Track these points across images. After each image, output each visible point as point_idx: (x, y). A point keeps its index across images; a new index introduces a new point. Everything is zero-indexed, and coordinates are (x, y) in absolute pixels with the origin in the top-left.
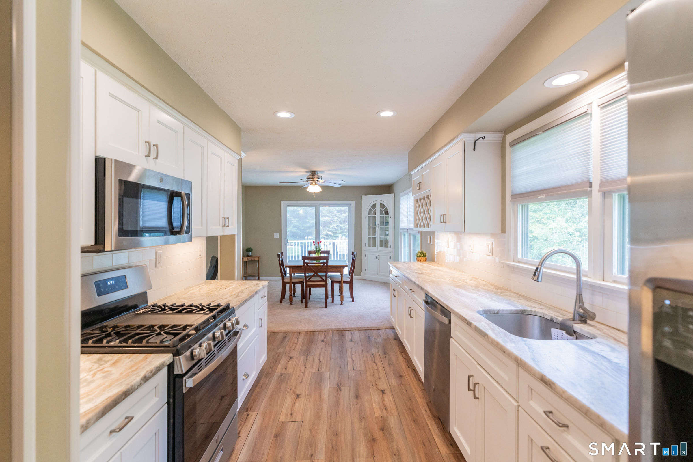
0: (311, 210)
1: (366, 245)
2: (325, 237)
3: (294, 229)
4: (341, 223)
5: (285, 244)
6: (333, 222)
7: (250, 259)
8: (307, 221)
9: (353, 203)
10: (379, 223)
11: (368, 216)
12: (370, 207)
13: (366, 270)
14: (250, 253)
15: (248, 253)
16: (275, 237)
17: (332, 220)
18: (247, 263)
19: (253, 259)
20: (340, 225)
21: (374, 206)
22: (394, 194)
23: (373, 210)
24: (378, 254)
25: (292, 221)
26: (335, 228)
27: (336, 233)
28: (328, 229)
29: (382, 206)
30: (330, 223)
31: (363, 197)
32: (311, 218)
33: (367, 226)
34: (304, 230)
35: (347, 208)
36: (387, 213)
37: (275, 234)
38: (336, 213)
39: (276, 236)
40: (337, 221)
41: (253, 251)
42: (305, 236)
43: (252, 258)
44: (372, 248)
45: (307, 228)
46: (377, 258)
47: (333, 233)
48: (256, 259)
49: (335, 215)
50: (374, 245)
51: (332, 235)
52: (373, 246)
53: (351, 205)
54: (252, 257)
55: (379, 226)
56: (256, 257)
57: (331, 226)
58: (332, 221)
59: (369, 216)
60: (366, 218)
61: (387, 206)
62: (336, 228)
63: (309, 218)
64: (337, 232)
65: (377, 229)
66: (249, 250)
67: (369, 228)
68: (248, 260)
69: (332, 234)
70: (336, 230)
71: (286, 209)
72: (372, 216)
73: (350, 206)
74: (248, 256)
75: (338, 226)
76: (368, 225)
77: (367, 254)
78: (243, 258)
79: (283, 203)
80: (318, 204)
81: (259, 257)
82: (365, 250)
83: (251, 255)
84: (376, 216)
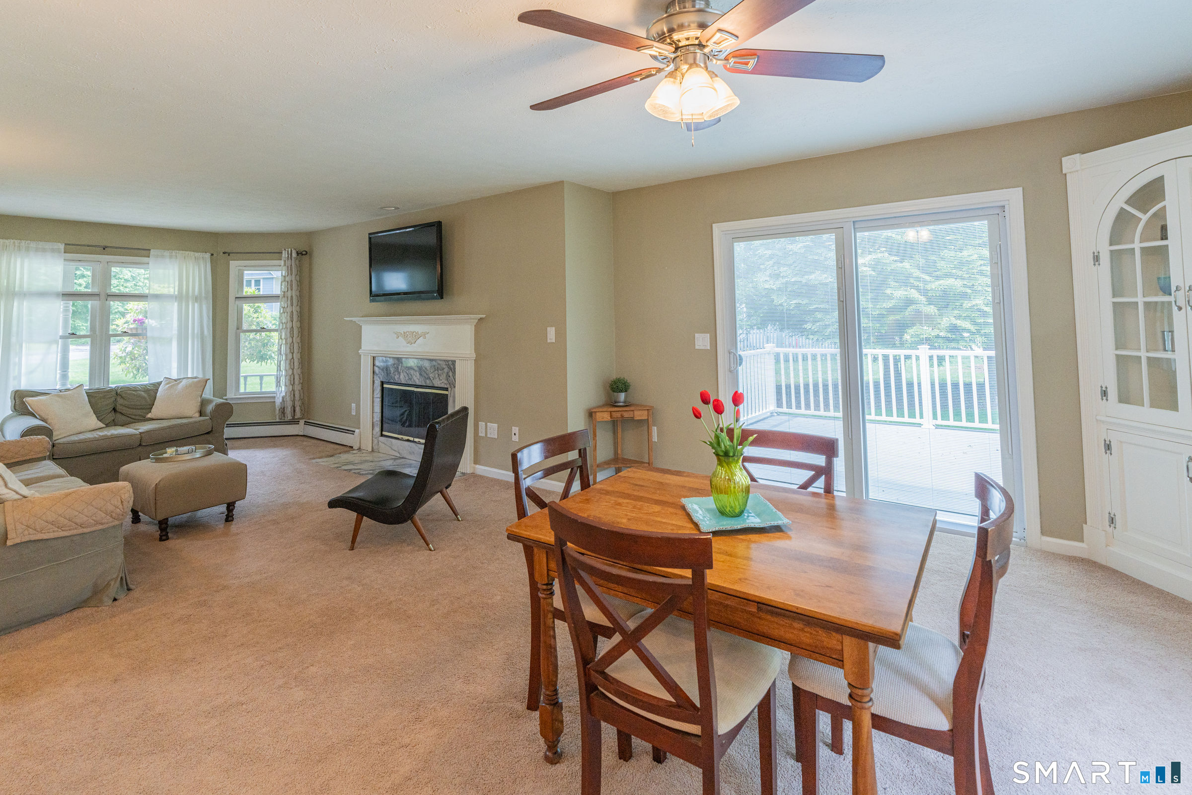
0: (896, 261)
1: (1104, 393)
2: (949, 335)
5: (730, 371)
7: (617, 415)
8: (888, 291)
9: (1012, 197)
11: (1114, 251)
12: (1120, 202)
13: (1112, 521)
14: (622, 396)
15: (615, 394)
16: (697, 347)
18: (619, 424)
19: (627, 415)
21: (1149, 194)
23: (1145, 218)
26: (979, 310)
28: (956, 312)
30: (964, 296)
31: (1070, 163)
32: (897, 284)
33: (1107, 300)
34: (882, 316)
35: (985, 223)
37: (697, 335)
39: (702, 341)
41: (630, 391)
43: (624, 413)
44: (1147, 414)
48: (640, 415)
52: (1152, 406)
53: (1003, 207)
54: (625, 409)
56: (641, 407)
57: (967, 304)
58: (969, 291)
59: (1115, 248)
63: (893, 284)
65: (1177, 315)
66: (618, 386)
67: (1119, 309)
68: (611, 416)
69: (973, 328)
71: (731, 251)
72: (1137, 246)
73: (997, 214)
74: (613, 404)
76: (1114, 296)
77: (1113, 438)
78: (594, 410)
79: (718, 229)
80: (846, 220)
81: (651, 407)
82: (1098, 418)
83: (625, 402)
84: (1167, 246)
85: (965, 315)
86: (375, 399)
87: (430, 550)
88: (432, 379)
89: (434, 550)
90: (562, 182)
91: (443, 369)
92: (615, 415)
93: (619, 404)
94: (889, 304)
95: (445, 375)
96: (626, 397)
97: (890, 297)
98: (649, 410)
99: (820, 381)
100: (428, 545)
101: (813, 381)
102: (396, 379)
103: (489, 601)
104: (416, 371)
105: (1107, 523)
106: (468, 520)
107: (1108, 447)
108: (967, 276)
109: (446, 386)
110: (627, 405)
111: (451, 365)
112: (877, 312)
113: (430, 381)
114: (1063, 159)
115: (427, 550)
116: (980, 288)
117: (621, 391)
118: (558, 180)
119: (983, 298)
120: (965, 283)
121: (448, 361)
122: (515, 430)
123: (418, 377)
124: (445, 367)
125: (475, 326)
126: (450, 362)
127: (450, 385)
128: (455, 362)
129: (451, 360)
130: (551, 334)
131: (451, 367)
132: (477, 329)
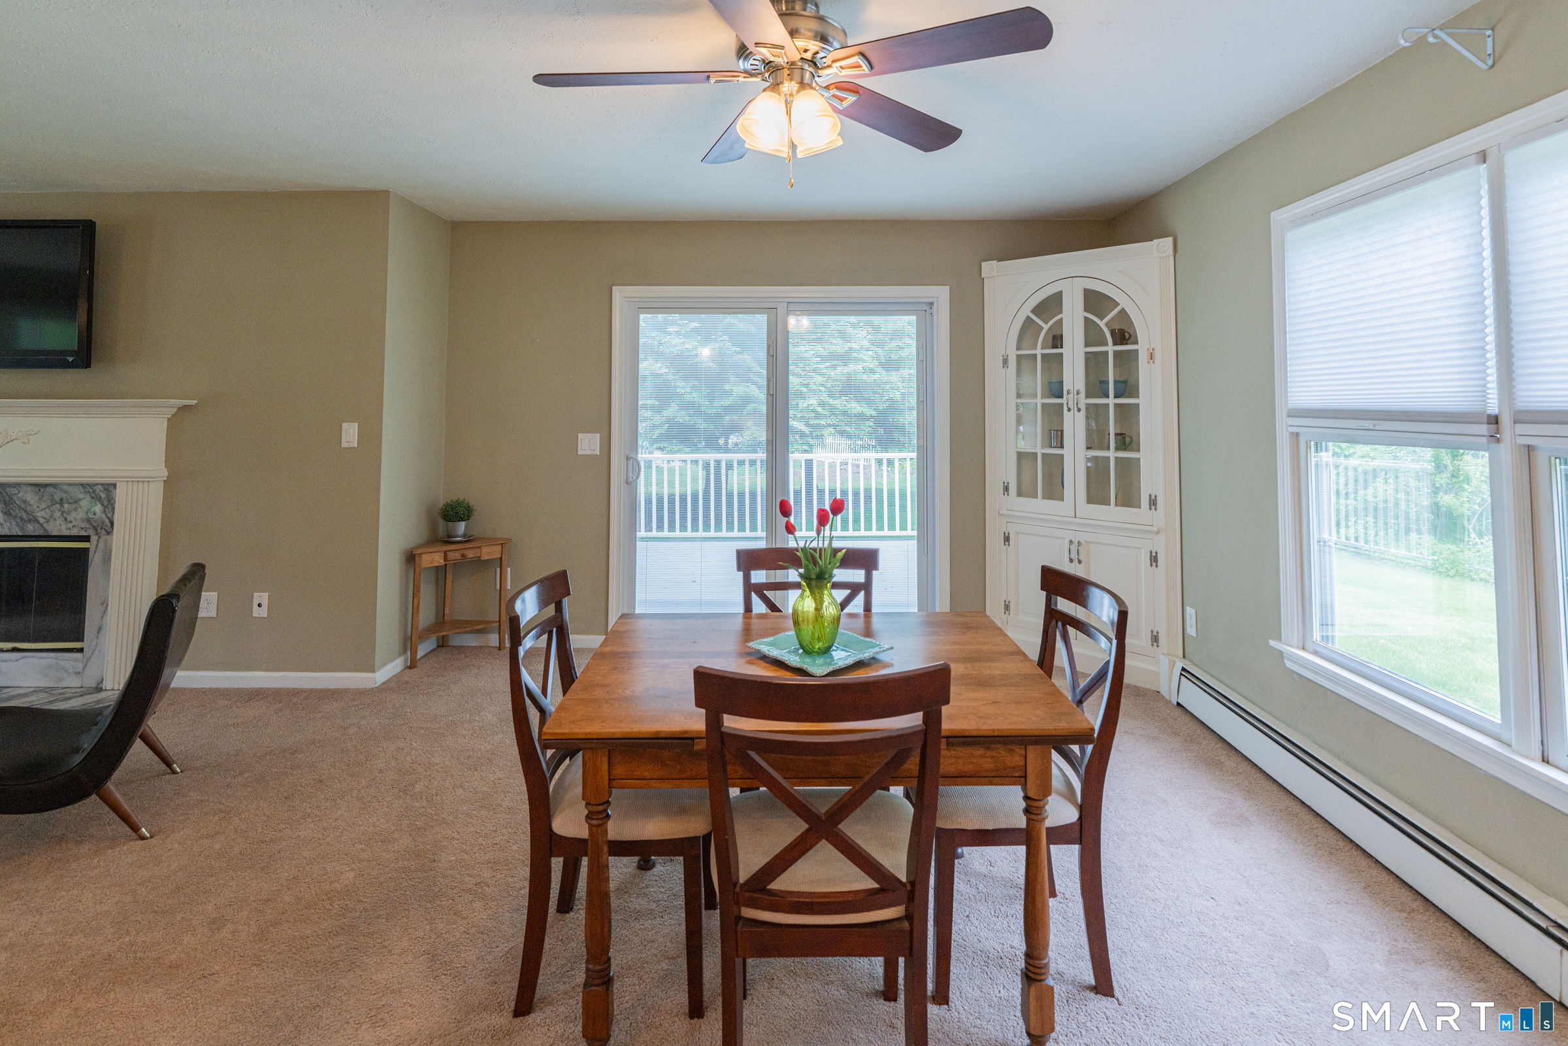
0: (737, 353)
1: (1006, 489)
3: (683, 413)
4: (831, 396)
5: (628, 483)
6: (810, 390)
7: (455, 556)
8: (727, 387)
9: (941, 295)
10: (1080, 384)
11: (1019, 357)
12: (1026, 311)
13: (1007, 608)
14: (461, 527)
15: (451, 524)
16: (580, 453)
17: (807, 385)
18: (455, 568)
19: (470, 554)
20: (831, 401)
21: (1051, 305)
22: (1170, 240)
23: (1046, 327)
24: (1082, 537)
25: (677, 387)
26: (814, 411)
27: (818, 426)
29: (1095, 301)
31: (988, 268)
32: (737, 379)
33: (1013, 401)
34: (717, 415)
35: (915, 317)
36: (1123, 336)
37: (581, 436)
38: (817, 363)
39: (589, 444)
40: (820, 388)
42: (718, 434)
43: (466, 552)
44: (1040, 505)
45: (728, 410)
46: (1074, 556)
47: (808, 425)
48: (489, 552)
49: (815, 371)
50: (1054, 489)
51: (808, 433)
52: (1044, 498)
53: (932, 304)
54: (467, 545)
55: (1083, 401)
56: (491, 541)
59: (1020, 352)
60: (1005, 362)
61: (1123, 302)
62: (819, 409)
63: (732, 378)
64: (823, 422)
65: (1067, 416)
66: (455, 512)
67: (1023, 409)
68: (445, 559)
70: (818, 416)
71: (636, 325)
72: (1039, 351)
73: (926, 310)
74: (446, 540)
75: (822, 404)
76: (1020, 398)
77: (1012, 529)
78: (420, 551)
79: (620, 294)
80: (780, 300)
81: (507, 539)
82: (1001, 512)
83: (464, 536)
84: (1062, 354)
85: (800, 415)
87: (143, 838)
88: (41, 521)
89: (151, 837)
90: (385, 194)
91: (76, 501)
92: (451, 556)
93: (454, 539)
94: (727, 402)
96: (466, 527)
97: (729, 394)
98: (504, 543)
99: (747, 491)
100: (135, 828)
101: (738, 489)
103: (337, 886)
105: (1003, 611)
106: (196, 768)
107: (1007, 539)
108: (803, 373)
110: (468, 539)
111: (104, 493)
112: (715, 411)
113: (38, 525)
114: (983, 264)
115: (136, 840)
116: (815, 387)
117: (462, 520)
118: (380, 186)
119: (817, 397)
120: (802, 381)
122: (262, 597)
124: (82, 496)
125: (169, 419)
126: (98, 489)
127: (96, 530)
128: (114, 485)
129: (102, 485)
130: (350, 434)
131: (103, 495)
132: (174, 425)
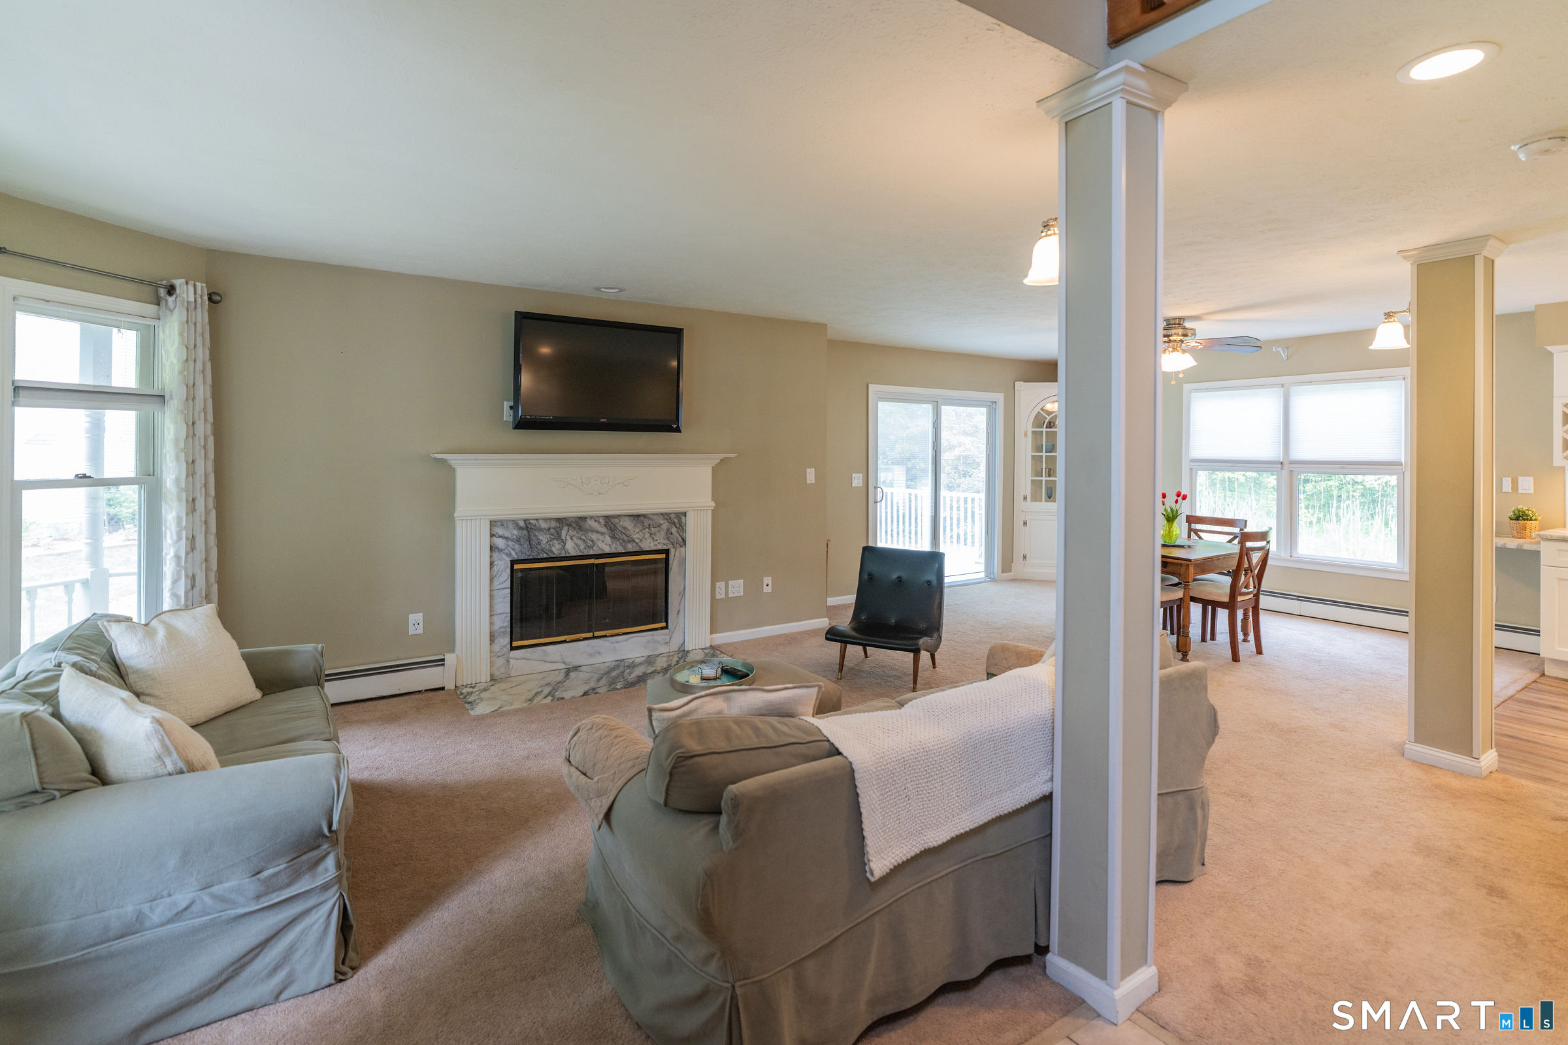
1: (1025, 498)
9: (1000, 397)
12: (1038, 409)
13: (1025, 557)
23: (1049, 418)
33: (1031, 454)
35: (986, 409)
37: (854, 475)
39: (857, 480)
44: (1043, 505)
52: (1045, 501)
53: (995, 402)
59: (1033, 430)
60: (1026, 434)
67: (1034, 458)
72: (1044, 430)
73: (991, 406)
76: (1034, 452)
77: (1028, 519)
80: (940, 397)
82: (1023, 510)
84: (1056, 432)
86: (495, 593)
88: (637, 541)
91: (659, 526)
95: (663, 533)
102: (556, 552)
104: (602, 534)
105: (1023, 559)
107: (1025, 523)
109: (665, 547)
111: (677, 520)
113: (635, 544)
114: (1016, 384)
121: (668, 514)
122: (768, 580)
123: (609, 542)
124: (662, 522)
125: (713, 467)
126: (673, 516)
127: (673, 545)
128: (685, 514)
129: (674, 513)
130: (811, 476)
131: (676, 521)
132: (715, 470)
